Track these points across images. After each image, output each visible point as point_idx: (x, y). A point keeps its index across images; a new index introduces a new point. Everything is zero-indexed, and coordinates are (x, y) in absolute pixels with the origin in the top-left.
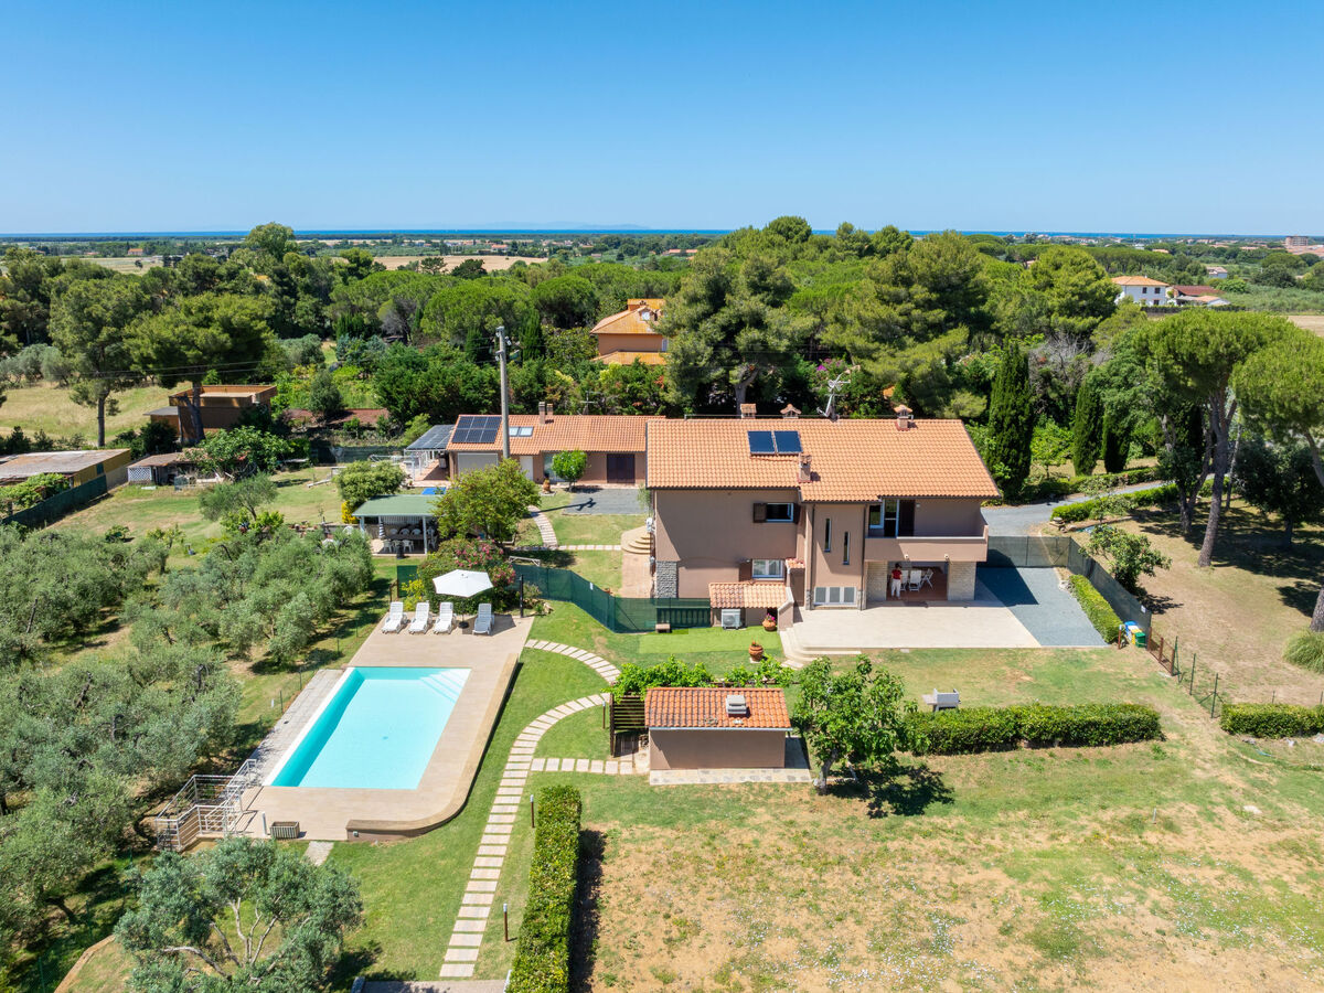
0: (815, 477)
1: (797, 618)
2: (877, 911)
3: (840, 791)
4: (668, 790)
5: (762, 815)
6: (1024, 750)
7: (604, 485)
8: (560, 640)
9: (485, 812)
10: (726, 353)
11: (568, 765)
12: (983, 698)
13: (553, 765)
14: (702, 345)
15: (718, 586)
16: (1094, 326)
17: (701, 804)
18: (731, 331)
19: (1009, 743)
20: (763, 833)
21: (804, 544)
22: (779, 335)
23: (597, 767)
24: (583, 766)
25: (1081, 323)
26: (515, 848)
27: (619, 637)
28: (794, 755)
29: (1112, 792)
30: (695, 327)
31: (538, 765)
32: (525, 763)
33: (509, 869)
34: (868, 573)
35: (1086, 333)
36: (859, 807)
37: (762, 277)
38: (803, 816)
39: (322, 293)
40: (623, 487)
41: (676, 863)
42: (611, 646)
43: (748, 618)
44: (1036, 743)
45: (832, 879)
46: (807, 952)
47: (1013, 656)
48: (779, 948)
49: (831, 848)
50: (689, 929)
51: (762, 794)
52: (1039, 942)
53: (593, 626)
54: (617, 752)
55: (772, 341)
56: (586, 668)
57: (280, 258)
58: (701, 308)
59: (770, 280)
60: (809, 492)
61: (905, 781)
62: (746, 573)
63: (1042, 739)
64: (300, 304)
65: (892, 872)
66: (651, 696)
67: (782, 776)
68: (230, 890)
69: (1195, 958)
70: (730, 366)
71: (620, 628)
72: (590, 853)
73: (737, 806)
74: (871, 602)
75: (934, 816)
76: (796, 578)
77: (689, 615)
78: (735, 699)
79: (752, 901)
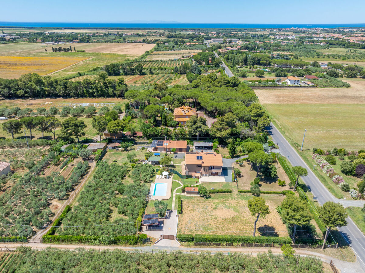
0: (203, 163)
1: (201, 178)
2: (203, 206)
3: (202, 197)
4: (187, 196)
5: (195, 199)
6: (219, 193)
7: (178, 152)
8: (176, 180)
9: (172, 198)
10: (196, 131)
11: (179, 194)
12: (217, 188)
13: (177, 194)
14: (192, 130)
15: (193, 174)
16: (258, 119)
17: (190, 198)
18: (197, 128)
19: (218, 193)
20: (195, 200)
21: (202, 170)
22: (204, 130)
23: (181, 194)
24: (180, 194)
25: (256, 119)
26: (175, 201)
27: (182, 179)
28: (198, 193)
29: (225, 197)
30: (191, 127)
31: (176, 194)
32: (175, 194)
33: (175, 202)
34: (209, 173)
35: (257, 121)
36: (203, 198)
37: (202, 120)
38: (198, 199)
39: (114, 87)
40: (181, 153)
41: (188, 202)
42: (181, 180)
43: (196, 177)
44: (220, 193)
45: (200, 204)
46: (197, 208)
47: (222, 183)
48: (195, 208)
49: (200, 201)
50: (189, 207)
51: (195, 197)
52: (214, 208)
53: (179, 178)
54: (183, 193)
55: (203, 130)
56: (179, 183)
57: (104, 79)
58: (192, 124)
59: (202, 121)
60: (203, 165)
61: (208, 196)
62: (196, 172)
63: (220, 192)
64: (109, 90)
65: (205, 203)
66: (186, 188)
67: (197, 195)
68: (159, 204)
69: (224, 209)
70: (196, 132)
71: (182, 178)
72: (182, 201)
73: (193, 198)
74: (209, 176)
75: (209, 199)
76: (201, 173)
77: (189, 177)
78: (193, 189)
79: (194, 205)
